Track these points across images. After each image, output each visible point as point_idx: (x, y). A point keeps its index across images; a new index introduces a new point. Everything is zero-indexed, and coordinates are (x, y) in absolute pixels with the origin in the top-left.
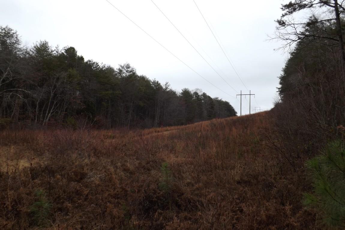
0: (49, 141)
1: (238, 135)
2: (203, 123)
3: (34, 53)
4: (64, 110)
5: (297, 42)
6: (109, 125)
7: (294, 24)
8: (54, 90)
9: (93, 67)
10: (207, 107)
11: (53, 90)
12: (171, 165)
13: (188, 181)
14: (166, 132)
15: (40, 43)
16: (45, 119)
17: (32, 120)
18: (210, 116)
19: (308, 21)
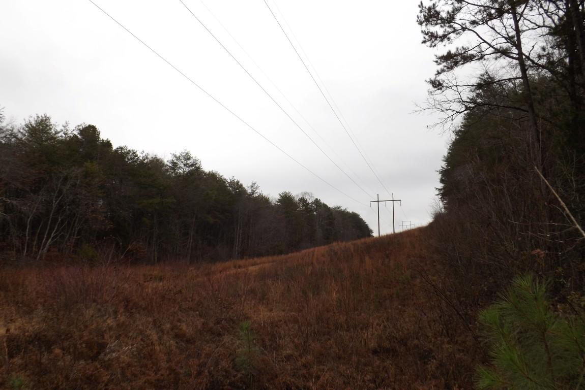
0: (46, 288)
1: (374, 270)
2: (316, 251)
3: (25, 135)
4: (76, 232)
5: (465, 114)
6: (154, 257)
7: (456, 86)
8: (59, 197)
9: (128, 159)
10: (323, 223)
11: (56, 198)
12: (260, 325)
13: (289, 352)
14: (254, 267)
15: (36, 118)
16: (42, 248)
17: (18, 251)
18: (328, 239)
19: (478, 81)
